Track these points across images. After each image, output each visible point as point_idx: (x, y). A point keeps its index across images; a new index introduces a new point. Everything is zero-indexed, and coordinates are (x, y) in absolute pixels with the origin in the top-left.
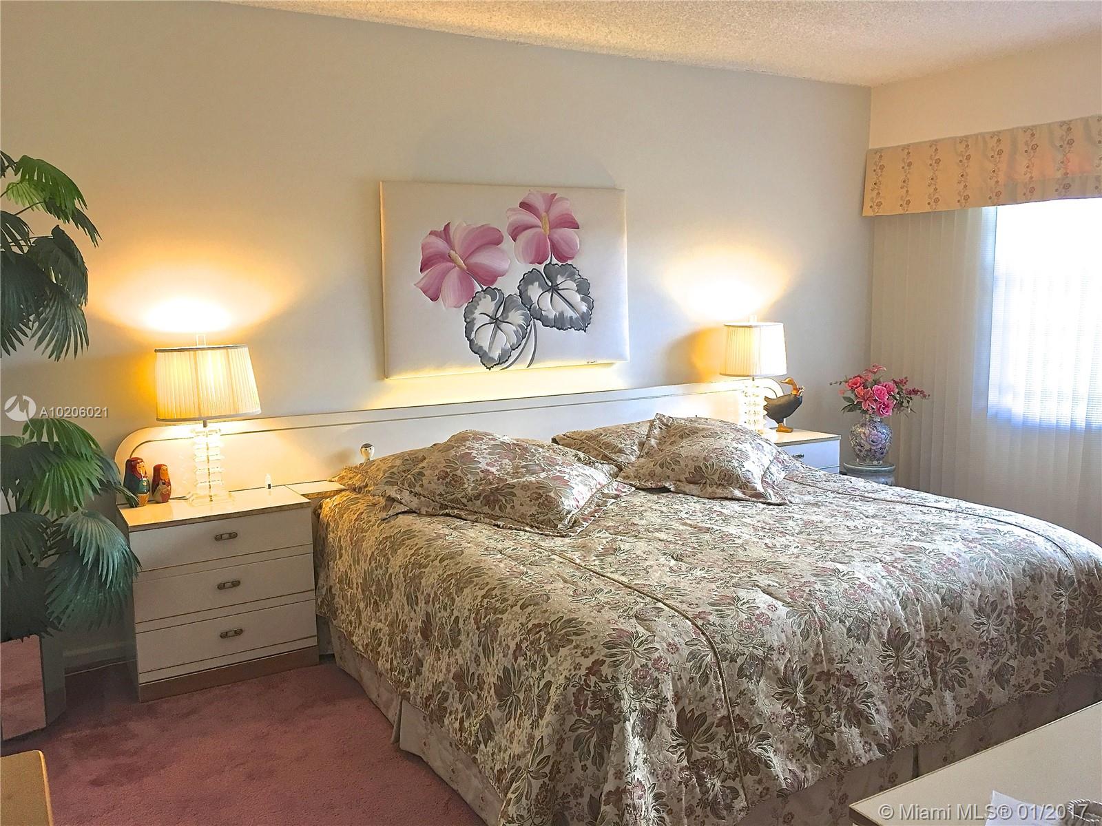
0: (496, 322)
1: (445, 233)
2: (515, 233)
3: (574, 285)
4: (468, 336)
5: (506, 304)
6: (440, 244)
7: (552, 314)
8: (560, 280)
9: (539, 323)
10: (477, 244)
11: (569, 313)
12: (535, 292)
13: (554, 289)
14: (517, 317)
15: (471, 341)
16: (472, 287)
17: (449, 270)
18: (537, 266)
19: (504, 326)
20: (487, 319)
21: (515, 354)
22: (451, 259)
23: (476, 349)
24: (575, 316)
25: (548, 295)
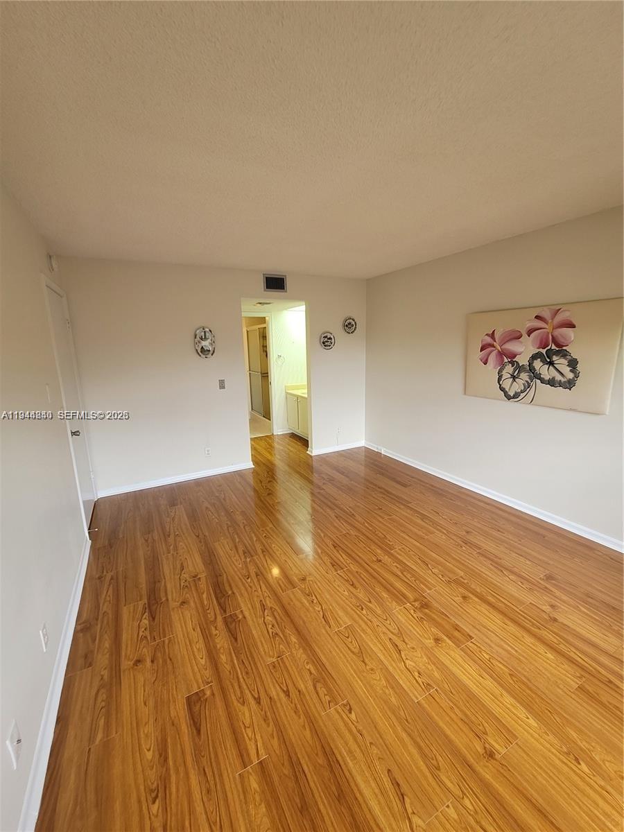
0: (514, 378)
1: (492, 336)
2: (530, 332)
3: (566, 362)
4: (499, 383)
5: (520, 369)
6: (489, 340)
7: (547, 378)
8: (555, 358)
9: (538, 381)
10: (508, 339)
11: (559, 377)
12: (538, 364)
13: (551, 363)
14: (525, 376)
15: (500, 385)
16: (503, 360)
17: (492, 351)
18: (541, 350)
19: (517, 380)
20: (510, 376)
21: (523, 395)
22: (493, 346)
23: (502, 389)
24: (563, 380)
25: (547, 366)
